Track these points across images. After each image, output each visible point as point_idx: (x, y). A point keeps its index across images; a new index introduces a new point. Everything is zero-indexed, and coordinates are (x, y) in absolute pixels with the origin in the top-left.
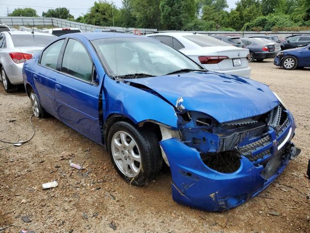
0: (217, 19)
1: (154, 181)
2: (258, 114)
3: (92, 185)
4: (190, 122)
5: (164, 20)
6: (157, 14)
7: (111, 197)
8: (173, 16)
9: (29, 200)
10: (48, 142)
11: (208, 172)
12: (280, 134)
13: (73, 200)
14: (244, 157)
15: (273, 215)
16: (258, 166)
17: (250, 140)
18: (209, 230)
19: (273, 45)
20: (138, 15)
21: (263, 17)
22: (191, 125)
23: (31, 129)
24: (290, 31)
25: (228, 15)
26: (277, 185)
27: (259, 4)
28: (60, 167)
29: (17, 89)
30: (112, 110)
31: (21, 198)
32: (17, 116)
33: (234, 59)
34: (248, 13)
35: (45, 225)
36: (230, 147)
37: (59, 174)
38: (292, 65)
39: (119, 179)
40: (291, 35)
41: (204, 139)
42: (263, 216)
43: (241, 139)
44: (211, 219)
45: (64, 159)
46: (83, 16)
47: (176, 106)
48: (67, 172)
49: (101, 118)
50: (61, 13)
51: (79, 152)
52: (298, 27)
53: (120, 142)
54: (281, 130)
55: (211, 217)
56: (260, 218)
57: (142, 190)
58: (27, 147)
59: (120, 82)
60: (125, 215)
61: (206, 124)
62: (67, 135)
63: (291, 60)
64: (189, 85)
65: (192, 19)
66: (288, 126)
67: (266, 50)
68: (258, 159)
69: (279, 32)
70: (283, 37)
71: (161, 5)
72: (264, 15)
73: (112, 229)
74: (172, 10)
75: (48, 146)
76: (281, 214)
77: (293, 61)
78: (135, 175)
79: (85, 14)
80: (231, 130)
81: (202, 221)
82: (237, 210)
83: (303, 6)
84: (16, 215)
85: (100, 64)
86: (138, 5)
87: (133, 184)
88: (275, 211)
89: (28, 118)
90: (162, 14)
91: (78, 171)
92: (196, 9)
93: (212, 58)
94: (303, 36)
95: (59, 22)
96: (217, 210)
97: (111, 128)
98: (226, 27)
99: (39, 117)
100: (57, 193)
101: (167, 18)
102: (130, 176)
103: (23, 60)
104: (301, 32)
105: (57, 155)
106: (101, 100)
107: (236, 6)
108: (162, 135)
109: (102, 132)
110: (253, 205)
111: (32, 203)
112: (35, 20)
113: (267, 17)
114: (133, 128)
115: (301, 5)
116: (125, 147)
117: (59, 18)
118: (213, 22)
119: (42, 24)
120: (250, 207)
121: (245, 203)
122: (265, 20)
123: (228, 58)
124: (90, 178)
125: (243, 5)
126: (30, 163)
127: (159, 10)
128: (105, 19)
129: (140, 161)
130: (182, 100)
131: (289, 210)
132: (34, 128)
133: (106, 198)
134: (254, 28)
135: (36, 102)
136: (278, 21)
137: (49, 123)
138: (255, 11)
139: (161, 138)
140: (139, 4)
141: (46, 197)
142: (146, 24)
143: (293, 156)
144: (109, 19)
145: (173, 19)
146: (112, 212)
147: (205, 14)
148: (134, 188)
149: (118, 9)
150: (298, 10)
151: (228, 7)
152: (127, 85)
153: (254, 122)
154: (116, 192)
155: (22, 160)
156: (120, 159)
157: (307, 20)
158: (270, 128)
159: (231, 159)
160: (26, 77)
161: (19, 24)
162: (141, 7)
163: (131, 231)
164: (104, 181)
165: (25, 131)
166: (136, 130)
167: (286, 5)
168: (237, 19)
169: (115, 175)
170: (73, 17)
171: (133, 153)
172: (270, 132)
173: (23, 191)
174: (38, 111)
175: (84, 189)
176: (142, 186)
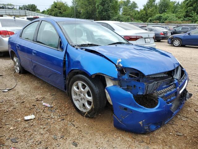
0: (131, 15)
1: (100, 114)
2: (168, 70)
3: (58, 117)
4: (125, 75)
5: (98, 14)
6: (94, 10)
7: (72, 125)
8: (105, 12)
9: (15, 128)
10: (26, 89)
11: (138, 107)
12: (181, 84)
13: (46, 127)
14: (160, 98)
15: (179, 135)
16: (169, 104)
17: (163, 87)
18: (139, 146)
19: (167, 32)
20: (82, 11)
21: (159, 15)
22: (126, 77)
23: (14, 81)
24: (175, 24)
25: (139, 13)
26: (179, 117)
27: (157, 7)
28: (35, 105)
29: (3, 55)
30: (73, 67)
31: (10, 126)
32: (3, 72)
33: (146, 38)
34: (151, 12)
35: (28, 145)
36: (151, 91)
37: (35, 110)
38: (178, 44)
39: (76, 113)
40: (176, 26)
41: (135, 86)
42: (172, 136)
43: (158, 86)
44: (140, 138)
45: (38, 100)
46: (46, 10)
47: (117, 64)
48: (41, 109)
49: (65, 73)
50: (31, 8)
51: (48, 96)
52: (180, 21)
53: (78, 88)
54: (181, 81)
55: (140, 137)
56: (170, 137)
57: (92, 121)
58: (12, 92)
59: (78, 49)
60: (82, 136)
61: (135, 76)
62: (39, 85)
63: (178, 41)
64: (123, 51)
65: (116, 14)
66: (185, 79)
67: (162, 34)
68: (168, 99)
69: (169, 24)
70: (172, 27)
71: (96, 5)
72: (160, 13)
73: (74, 146)
74: (104, 8)
75: (26, 92)
76: (184, 134)
77: (179, 41)
78: (88, 110)
79: (47, 9)
80: (152, 80)
81: (134, 140)
82: (155, 133)
83: (184, 9)
84: (7, 138)
85: (64, 36)
86: (82, 5)
87: (87, 116)
88: (179, 132)
89: (11, 74)
90: (97, 10)
91: (48, 108)
92: (118, 8)
93: (132, 37)
94: (184, 27)
95: (30, 13)
96: (143, 132)
97: (72, 79)
98: (137, 20)
99: (19, 73)
100: (35, 123)
101: (100, 13)
102: (84, 111)
103: (8, 35)
104: (182, 24)
105: (33, 98)
106: (65, 61)
107: (143, 7)
108: (107, 83)
109: (65, 82)
110: (166, 129)
111: (17, 130)
112: (14, 12)
113: (162, 15)
114: (88, 79)
115: (182, 8)
116: (81, 92)
117: (30, 10)
118: (129, 16)
119: (19, 14)
120: (163, 131)
121: (160, 128)
122: (161, 16)
123: (142, 37)
124: (57, 113)
125: (148, 7)
126: (15, 103)
127: (95, 8)
128: (60, 13)
129: (92, 101)
130: (120, 61)
131: (188, 132)
132: (16, 80)
133: (68, 126)
134: (154, 21)
135: (17, 63)
136: (168, 17)
137: (27, 77)
138: (155, 11)
139: (106, 85)
140: (83, 3)
141: (27, 126)
142: (87, 17)
143: (188, 98)
144: (63, 12)
145: (104, 14)
146: (73, 135)
147: (124, 11)
148: (87, 119)
149: (69, 6)
150: (180, 11)
151: (138, 8)
152: (83, 51)
153: (166, 75)
154: (75, 122)
155: (9, 101)
156: (78, 100)
157: (186, 17)
158: (175, 80)
159: (148, 100)
160: (10, 46)
161: (3, 14)
162: (84, 6)
163: (87, 147)
164: (67, 115)
165: (10, 82)
166: (89, 80)
167: (173, 8)
168: (144, 15)
169: (73, 110)
170: (39, 10)
171: (87, 96)
172: (175, 82)
173: (11, 122)
174: (19, 69)
175: (53, 120)
176: (92, 118)
